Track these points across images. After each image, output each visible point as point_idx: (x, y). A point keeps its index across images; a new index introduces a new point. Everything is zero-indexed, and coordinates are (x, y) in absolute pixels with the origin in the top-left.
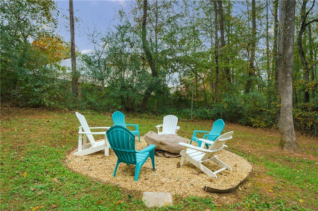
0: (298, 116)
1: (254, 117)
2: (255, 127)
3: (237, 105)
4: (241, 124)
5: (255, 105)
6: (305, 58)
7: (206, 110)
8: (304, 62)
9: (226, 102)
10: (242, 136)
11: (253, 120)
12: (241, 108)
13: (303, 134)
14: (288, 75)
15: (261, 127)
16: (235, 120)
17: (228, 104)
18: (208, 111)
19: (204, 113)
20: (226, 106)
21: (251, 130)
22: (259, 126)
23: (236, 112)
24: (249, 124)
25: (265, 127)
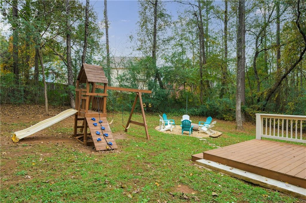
0: (251, 114)
1: (226, 114)
2: (226, 120)
3: (215, 107)
4: (217, 118)
5: (226, 106)
6: (257, 75)
7: (195, 109)
8: (257, 77)
9: (208, 104)
10: (219, 125)
11: (225, 116)
12: (218, 108)
13: (253, 124)
14: (239, 96)
15: (230, 120)
16: (214, 116)
17: (209, 105)
18: (196, 110)
19: (194, 112)
20: (208, 107)
21: (224, 122)
22: (229, 120)
23: (214, 111)
24: (223, 119)
25: (232, 120)
